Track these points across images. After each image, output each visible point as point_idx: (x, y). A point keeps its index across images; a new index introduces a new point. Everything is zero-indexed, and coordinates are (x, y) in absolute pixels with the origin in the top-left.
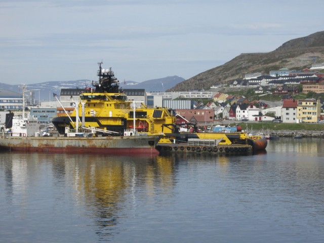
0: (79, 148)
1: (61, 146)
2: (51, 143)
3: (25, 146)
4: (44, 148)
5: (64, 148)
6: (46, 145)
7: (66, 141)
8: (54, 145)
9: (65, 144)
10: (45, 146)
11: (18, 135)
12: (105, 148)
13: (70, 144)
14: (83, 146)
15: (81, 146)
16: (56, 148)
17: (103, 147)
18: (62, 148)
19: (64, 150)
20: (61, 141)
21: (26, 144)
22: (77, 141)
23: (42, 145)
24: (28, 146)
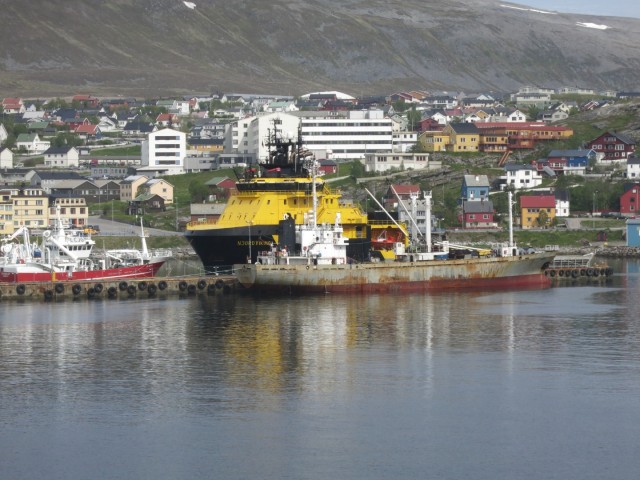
0: (453, 280)
1: (421, 279)
2: (403, 274)
3: (353, 282)
4: (389, 284)
5: (427, 282)
6: (394, 278)
7: (430, 269)
8: (408, 278)
9: (429, 274)
10: (392, 281)
11: (330, 262)
12: (493, 278)
13: (438, 274)
14: (460, 276)
15: (456, 277)
16: (413, 283)
17: (491, 276)
18: (423, 283)
19: (427, 286)
20: (421, 269)
21: (355, 278)
22: (449, 268)
23: (387, 278)
24: (360, 282)
